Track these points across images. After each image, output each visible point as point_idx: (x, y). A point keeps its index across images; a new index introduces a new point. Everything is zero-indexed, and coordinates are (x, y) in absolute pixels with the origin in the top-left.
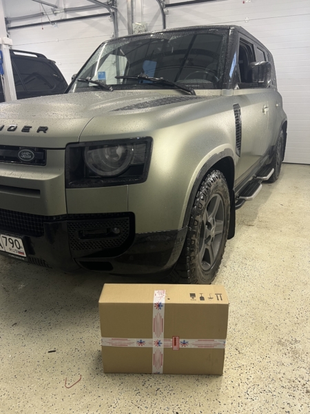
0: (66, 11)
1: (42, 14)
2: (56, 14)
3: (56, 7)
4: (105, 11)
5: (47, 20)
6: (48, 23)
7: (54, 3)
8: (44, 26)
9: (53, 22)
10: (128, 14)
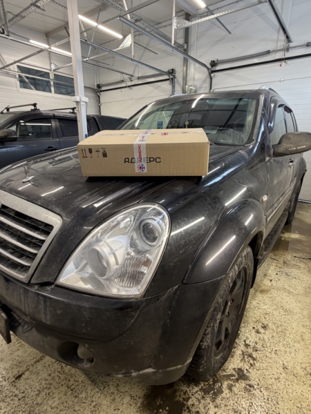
0: (139, 78)
1: (123, 81)
2: (131, 81)
3: (132, 76)
4: (166, 77)
5: (125, 85)
6: (126, 87)
7: (131, 73)
8: (122, 89)
9: (129, 86)
10: (183, 79)
